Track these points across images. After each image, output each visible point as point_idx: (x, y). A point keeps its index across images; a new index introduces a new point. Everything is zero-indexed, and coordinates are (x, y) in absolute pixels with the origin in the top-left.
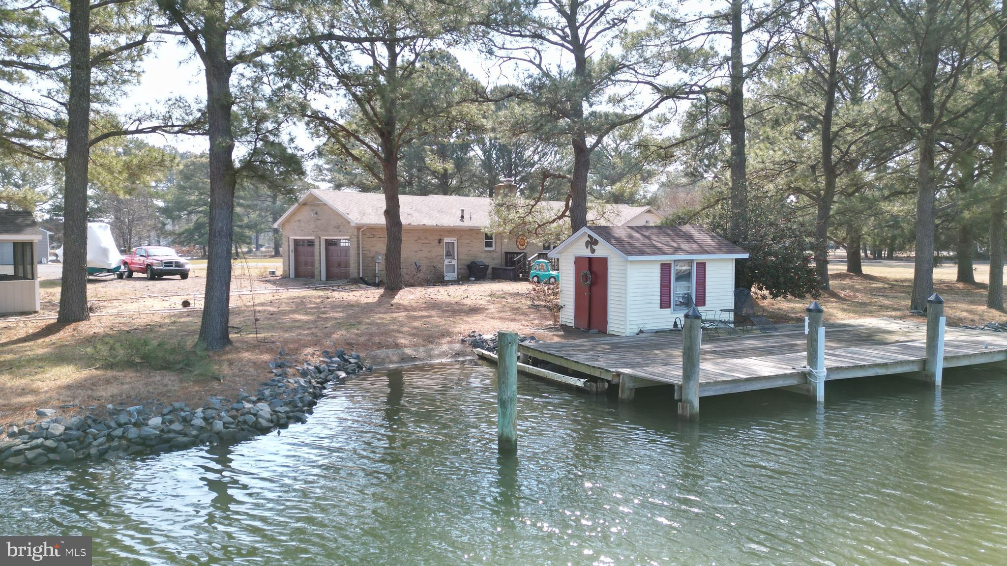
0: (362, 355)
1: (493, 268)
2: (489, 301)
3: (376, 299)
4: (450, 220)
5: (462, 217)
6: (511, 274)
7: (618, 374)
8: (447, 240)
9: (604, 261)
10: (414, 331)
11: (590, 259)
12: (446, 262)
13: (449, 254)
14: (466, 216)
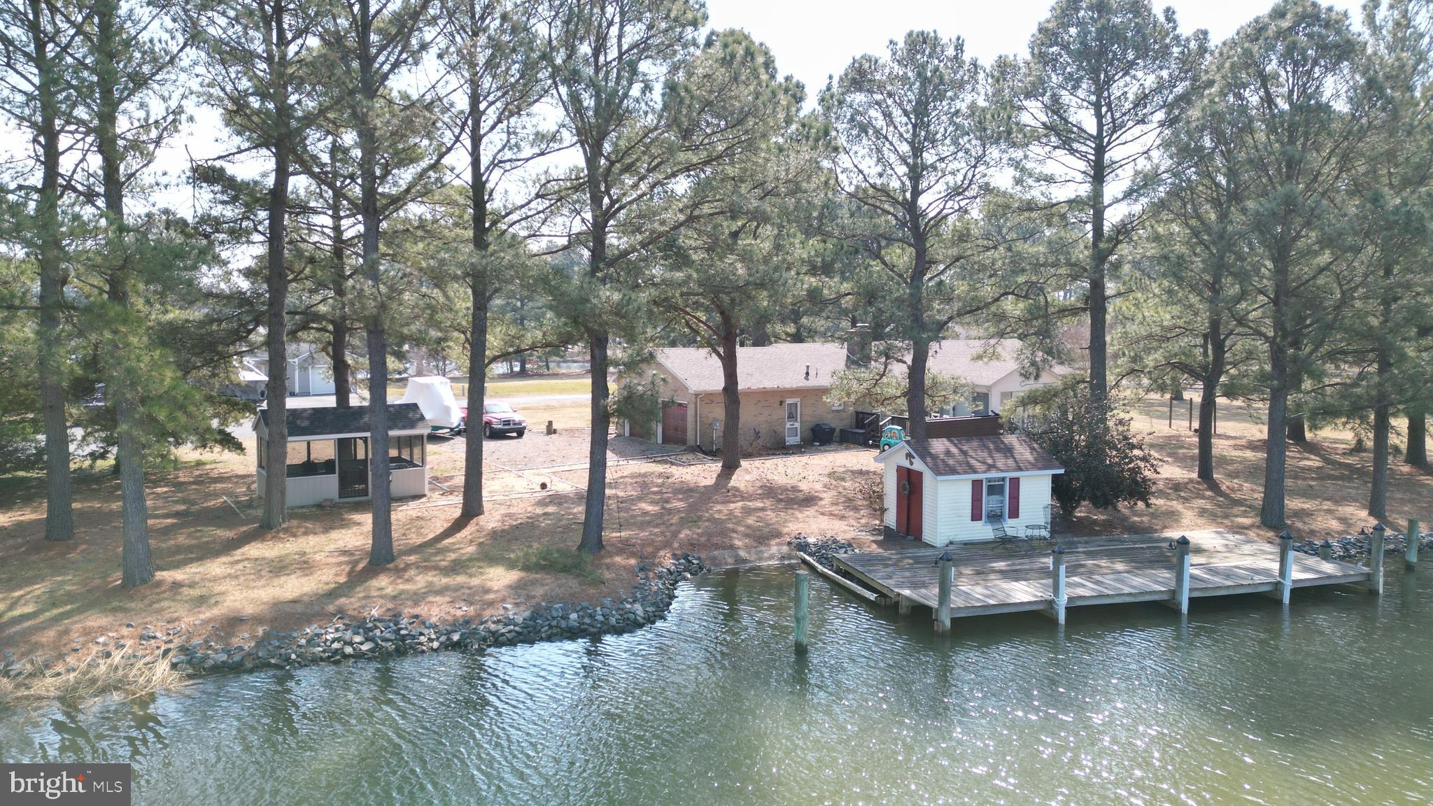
0: (703, 556)
1: (841, 430)
2: (825, 486)
3: (713, 481)
4: (793, 380)
5: (807, 374)
6: (861, 439)
7: (899, 594)
8: (789, 401)
9: (920, 474)
10: (748, 531)
11: (909, 470)
12: (788, 425)
13: (792, 416)
14: (812, 373)
